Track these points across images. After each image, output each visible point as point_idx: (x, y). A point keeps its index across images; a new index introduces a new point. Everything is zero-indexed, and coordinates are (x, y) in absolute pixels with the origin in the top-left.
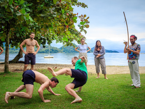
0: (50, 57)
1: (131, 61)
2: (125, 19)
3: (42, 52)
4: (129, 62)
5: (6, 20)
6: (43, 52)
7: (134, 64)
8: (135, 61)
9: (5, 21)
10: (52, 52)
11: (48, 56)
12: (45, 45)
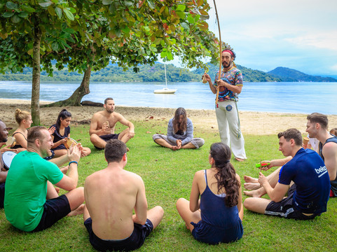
0: (166, 91)
1: (224, 105)
2: (216, 14)
3: (153, 81)
4: (217, 106)
5: (22, 16)
6: (156, 80)
7: (229, 110)
8: (232, 104)
9: (20, 18)
10: (177, 80)
11: (163, 91)
12: (137, 67)
